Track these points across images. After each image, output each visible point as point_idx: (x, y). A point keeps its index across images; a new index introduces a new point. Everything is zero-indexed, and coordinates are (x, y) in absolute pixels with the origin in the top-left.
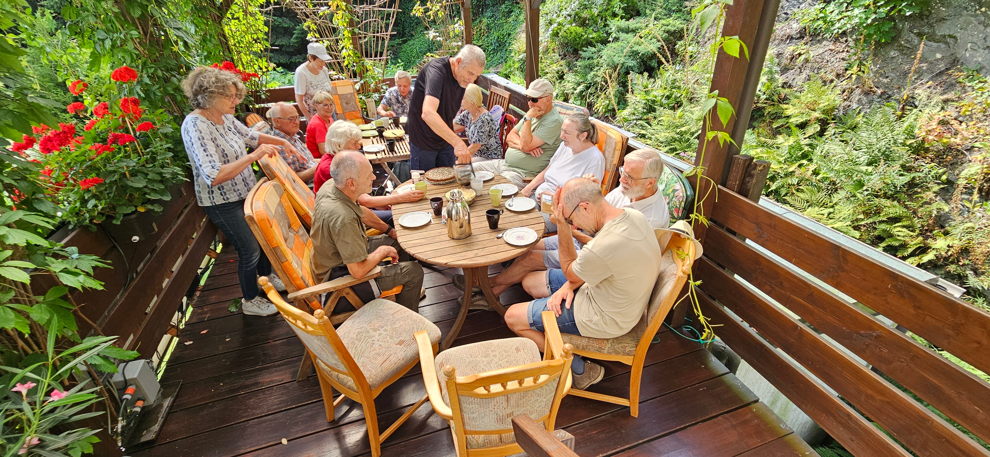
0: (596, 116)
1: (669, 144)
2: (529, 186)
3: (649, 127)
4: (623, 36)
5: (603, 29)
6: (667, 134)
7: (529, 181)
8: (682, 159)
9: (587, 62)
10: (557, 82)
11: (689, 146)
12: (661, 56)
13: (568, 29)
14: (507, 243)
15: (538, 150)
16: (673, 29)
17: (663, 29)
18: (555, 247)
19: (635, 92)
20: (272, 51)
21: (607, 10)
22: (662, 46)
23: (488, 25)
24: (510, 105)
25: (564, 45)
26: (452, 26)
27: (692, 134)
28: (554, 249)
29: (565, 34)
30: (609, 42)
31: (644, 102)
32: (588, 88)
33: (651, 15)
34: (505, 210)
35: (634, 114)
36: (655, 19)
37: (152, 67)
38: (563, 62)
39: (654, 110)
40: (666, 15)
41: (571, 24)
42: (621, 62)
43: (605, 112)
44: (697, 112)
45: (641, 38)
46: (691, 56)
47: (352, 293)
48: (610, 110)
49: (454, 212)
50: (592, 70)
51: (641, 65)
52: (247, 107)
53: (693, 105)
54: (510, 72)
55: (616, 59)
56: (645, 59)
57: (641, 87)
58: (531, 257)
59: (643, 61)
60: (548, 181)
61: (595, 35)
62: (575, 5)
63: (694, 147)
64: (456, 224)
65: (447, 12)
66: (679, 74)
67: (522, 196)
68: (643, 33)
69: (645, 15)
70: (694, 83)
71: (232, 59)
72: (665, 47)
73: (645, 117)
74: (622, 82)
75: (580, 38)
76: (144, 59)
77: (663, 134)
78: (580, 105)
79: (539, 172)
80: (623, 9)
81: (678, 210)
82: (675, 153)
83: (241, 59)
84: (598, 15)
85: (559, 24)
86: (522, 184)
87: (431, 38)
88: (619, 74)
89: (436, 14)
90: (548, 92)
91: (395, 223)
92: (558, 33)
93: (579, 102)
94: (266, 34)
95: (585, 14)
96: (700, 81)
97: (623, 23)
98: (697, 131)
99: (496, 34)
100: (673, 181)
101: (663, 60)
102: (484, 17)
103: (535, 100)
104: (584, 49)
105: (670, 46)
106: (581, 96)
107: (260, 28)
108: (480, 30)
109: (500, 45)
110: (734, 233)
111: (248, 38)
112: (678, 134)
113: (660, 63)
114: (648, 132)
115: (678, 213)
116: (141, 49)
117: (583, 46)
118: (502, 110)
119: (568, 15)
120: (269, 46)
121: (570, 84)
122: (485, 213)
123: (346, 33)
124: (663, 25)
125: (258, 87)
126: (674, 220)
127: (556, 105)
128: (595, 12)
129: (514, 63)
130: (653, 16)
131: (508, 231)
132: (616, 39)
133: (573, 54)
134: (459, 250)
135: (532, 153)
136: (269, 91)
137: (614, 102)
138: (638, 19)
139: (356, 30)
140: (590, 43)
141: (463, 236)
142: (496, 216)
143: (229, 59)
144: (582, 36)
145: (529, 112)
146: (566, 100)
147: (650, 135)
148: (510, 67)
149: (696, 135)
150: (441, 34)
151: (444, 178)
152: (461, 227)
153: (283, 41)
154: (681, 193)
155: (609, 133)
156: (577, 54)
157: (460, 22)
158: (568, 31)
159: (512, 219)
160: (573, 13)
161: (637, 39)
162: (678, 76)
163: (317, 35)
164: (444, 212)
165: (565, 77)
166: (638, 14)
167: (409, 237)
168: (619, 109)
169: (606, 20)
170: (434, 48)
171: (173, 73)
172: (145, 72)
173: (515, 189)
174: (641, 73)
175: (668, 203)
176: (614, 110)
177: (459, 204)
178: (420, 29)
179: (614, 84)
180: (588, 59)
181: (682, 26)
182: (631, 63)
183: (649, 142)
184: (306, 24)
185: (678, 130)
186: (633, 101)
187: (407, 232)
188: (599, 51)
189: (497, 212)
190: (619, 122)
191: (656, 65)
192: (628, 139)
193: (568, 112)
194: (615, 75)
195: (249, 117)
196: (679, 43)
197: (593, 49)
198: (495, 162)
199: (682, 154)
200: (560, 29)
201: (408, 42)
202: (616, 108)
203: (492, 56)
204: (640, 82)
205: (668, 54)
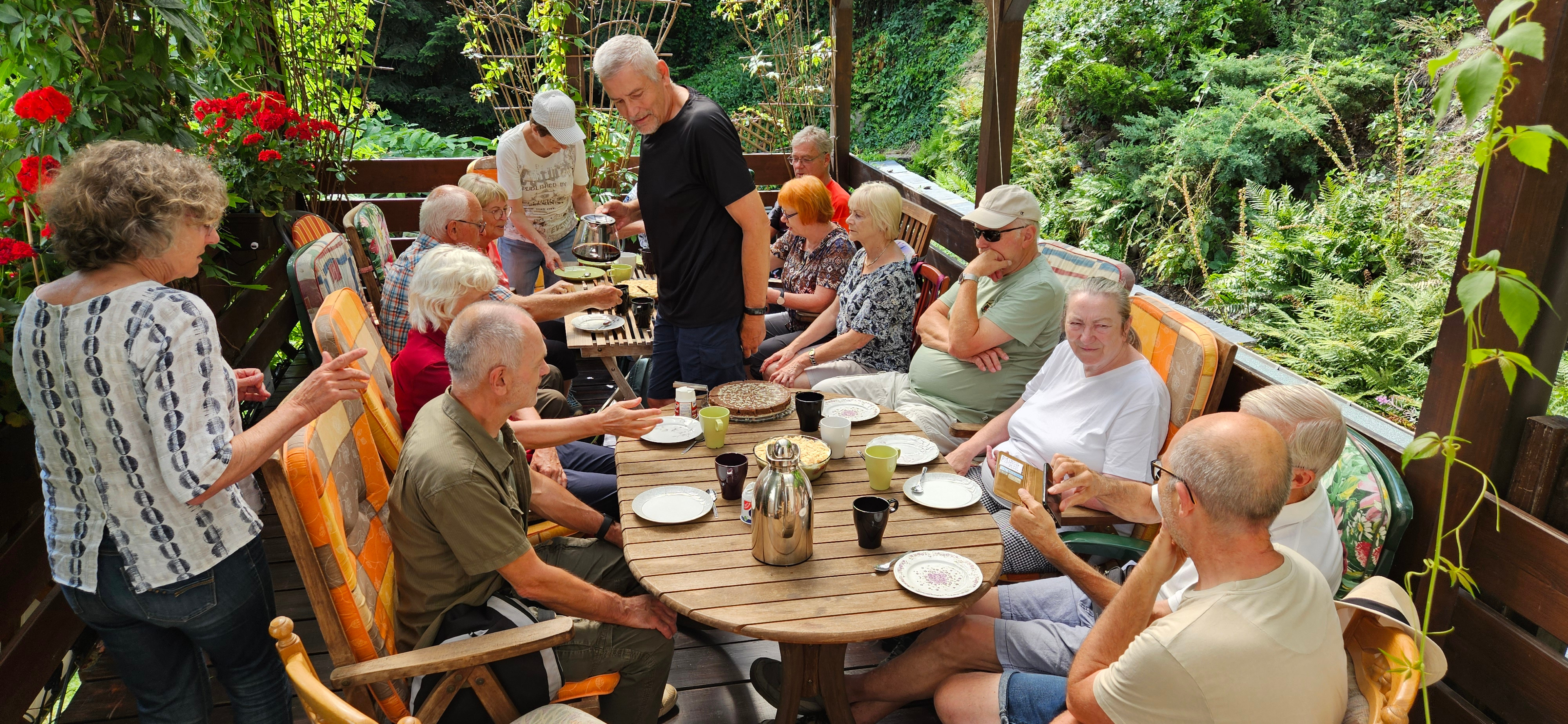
0: (1147, 282)
1: (1345, 370)
2: (966, 446)
3: (1293, 322)
4: (1228, 92)
5: (1179, 74)
6: (1341, 344)
7: (969, 434)
8: (1381, 411)
9: (1132, 151)
10: (1052, 194)
11: (1402, 380)
12: (1327, 148)
13: (1089, 68)
14: (902, 589)
15: (994, 355)
16: (1362, 83)
17: (1336, 81)
18: (1026, 614)
19: (1257, 232)
20: (376, 73)
21: (1190, 30)
22: (1333, 122)
23: (891, 49)
24: (932, 242)
25: (1076, 106)
26: (806, 48)
27: (1411, 349)
28: (1024, 619)
29: (1080, 80)
30: (1194, 105)
31: (1279, 257)
32: (1131, 212)
33: (1305, 48)
34: (902, 502)
35: (1251, 286)
36: (1316, 56)
37: (103, 92)
38: (1069, 147)
39: (1307, 280)
40: (1343, 48)
41: (1097, 58)
42: (1222, 155)
43: (1174, 276)
44: (1424, 294)
45: (1278, 99)
46: (1410, 153)
47: (491, 681)
48: (1187, 272)
49: (772, 496)
50: (1143, 169)
51: (1273, 166)
52: (299, 197)
53: (1414, 275)
54: (937, 162)
55: (1209, 148)
56: (1286, 152)
57: (1272, 221)
58: (964, 631)
59: (1279, 155)
60: (1018, 438)
61: (1155, 86)
62: (1110, 13)
63: (1416, 382)
64: (775, 527)
65: (798, 15)
66: (1378, 193)
67: (949, 469)
68: (1282, 88)
69: (1290, 46)
70: (1417, 220)
71: (283, 85)
72: (1341, 127)
73: (1281, 295)
74: (1222, 205)
75: (1118, 92)
76: (87, 73)
77: (1329, 343)
78: (1110, 253)
79: (997, 413)
80: (1232, 28)
81: (1367, 546)
82: (1361, 394)
83: (303, 87)
84: (1167, 40)
85: (1067, 56)
86: (951, 440)
87: (754, 70)
88: (1214, 184)
89: (771, 16)
90: (1025, 216)
91: (623, 509)
92: (1062, 77)
93: (1105, 247)
94: (369, 34)
95: (1135, 36)
96: (1435, 214)
97: (1231, 63)
98: (1424, 343)
99: (908, 71)
100: (1356, 469)
101: (1334, 157)
102: (883, 30)
103: (992, 235)
104: (1128, 118)
105: (1354, 123)
106: (1113, 231)
107: (357, 21)
108: (871, 59)
109: (916, 97)
110: (1532, 629)
111: (326, 40)
112: (1370, 345)
113: (1326, 164)
114: (1290, 332)
115: (1368, 555)
116: (85, 49)
117: (1124, 110)
118: (910, 253)
119: (1091, 36)
120: (370, 61)
121: (1085, 201)
122: (851, 506)
123: (554, 46)
124: (1337, 72)
125: (331, 153)
126: (1358, 575)
127: (1048, 252)
128: (1161, 31)
129: (947, 140)
130: (1311, 48)
131: (906, 557)
132: (1212, 100)
133: (1097, 128)
134: (776, 595)
135: (978, 361)
136: (357, 164)
137: (1198, 252)
138: (1269, 55)
139: (580, 43)
140: (1142, 105)
141: (790, 559)
142: (878, 516)
143: (275, 85)
144: (1124, 86)
145: (976, 262)
146: (1073, 239)
147: (1293, 343)
148: (937, 149)
149: (1420, 353)
150: (779, 64)
151: (754, 407)
152: (788, 534)
153: (403, 53)
154: (1377, 501)
155: (1183, 330)
156: (1109, 128)
157: (826, 40)
158: (1088, 74)
159: (919, 528)
160: (1103, 32)
161: (1266, 102)
162: (1375, 199)
163: (487, 47)
164: (748, 492)
165: (1073, 182)
166: (1271, 42)
167: (652, 550)
168: (1210, 272)
169: (1187, 53)
170: (756, 94)
171: (146, 108)
172: (84, 101)
173: (931, 452)
174: (1274, 186)
175: (1342, 527)
176: (1197, 271)
177: (788, 476)
178: (725, 47)
179: (1201, 208)
180: (1137, 142)
181: (1387, 77)
182: (1247, 159)
183: (1291, 360)
184: (465, 20)
185: (1372, 336)
186: (1250, 253)
187: (649, 534)
188: (1166, 125)
189: (881, 506)
190: (1209, 303)
191: (1314, 168)
192: (1234, 349)
193: (1079, 269)
194: (1204, 186)
195: (301, 222)
196: (1379, 118)
197: (1151, 120)
198: (888, 379)
199: (1382, 399)
200: (1069, 68)
201: (697, 76)
202: (1204, 268)
203: (894, 120)
204: (1270, 208)
205: (1348, 142)
